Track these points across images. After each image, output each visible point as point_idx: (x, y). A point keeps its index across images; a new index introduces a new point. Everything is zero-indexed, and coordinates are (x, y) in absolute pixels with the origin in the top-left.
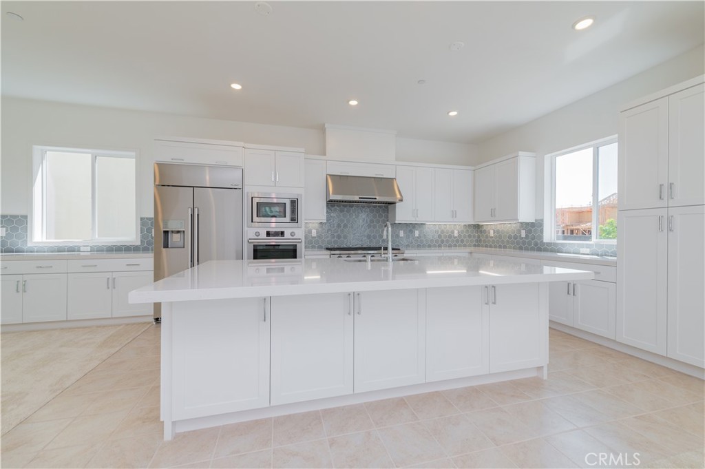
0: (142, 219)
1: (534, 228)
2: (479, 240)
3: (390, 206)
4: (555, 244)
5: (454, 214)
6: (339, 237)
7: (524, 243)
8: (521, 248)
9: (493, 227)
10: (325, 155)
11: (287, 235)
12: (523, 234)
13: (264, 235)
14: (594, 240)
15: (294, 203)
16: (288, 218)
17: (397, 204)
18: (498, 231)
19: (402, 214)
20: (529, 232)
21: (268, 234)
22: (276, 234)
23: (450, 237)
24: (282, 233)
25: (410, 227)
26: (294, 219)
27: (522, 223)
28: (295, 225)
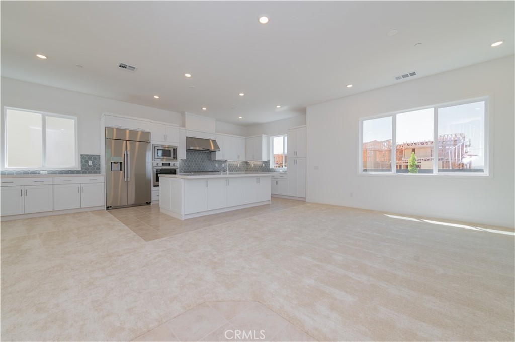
0: (81, 155)
1: (267, 163)
2: (247, 169)
3: (212, 153)
4: (273, 169)
5: (239, 157)
6: (189, 166)
7: (264, 169)
8: (263, 171)
9: (253, 163)
10: (185, 127)
11: (172, 165)
12: (264, 165)
13: (161, 165)
14: (284, 167)
15: (175, 150)
16: (172, 157)
17: (217, 152)
18: (255, 165)
19: (219, 156)
20: (265, 165)
21: (163, 164)
22: (166, 164)
23: (236, 167)
24: (169, 164)
25: (221, 162)
26: (175, 158)
27: (263, 161)
28: (175, 160)
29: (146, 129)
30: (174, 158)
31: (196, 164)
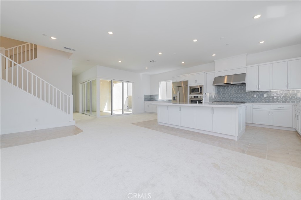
13: (193, 97)
15: (201, 88)
16: (199, 92)
24: (198, 97)
25: (261, 93)
28: (201, 94)
29: (186, 80)
30: (201, 93)
31: (229, 96)
